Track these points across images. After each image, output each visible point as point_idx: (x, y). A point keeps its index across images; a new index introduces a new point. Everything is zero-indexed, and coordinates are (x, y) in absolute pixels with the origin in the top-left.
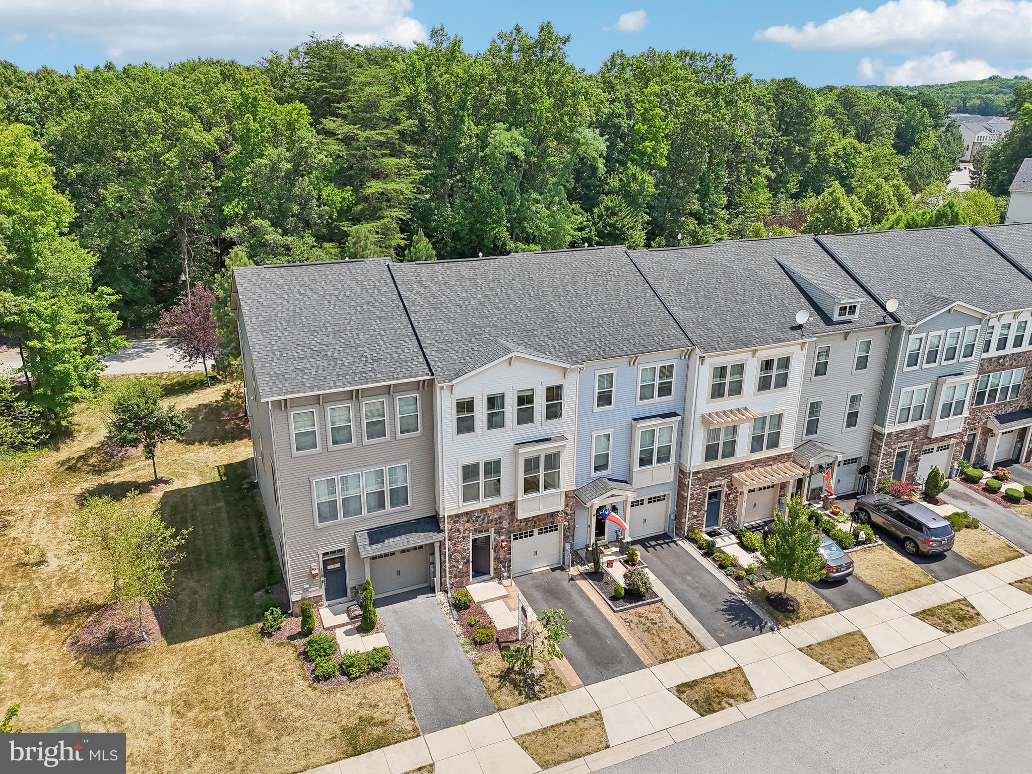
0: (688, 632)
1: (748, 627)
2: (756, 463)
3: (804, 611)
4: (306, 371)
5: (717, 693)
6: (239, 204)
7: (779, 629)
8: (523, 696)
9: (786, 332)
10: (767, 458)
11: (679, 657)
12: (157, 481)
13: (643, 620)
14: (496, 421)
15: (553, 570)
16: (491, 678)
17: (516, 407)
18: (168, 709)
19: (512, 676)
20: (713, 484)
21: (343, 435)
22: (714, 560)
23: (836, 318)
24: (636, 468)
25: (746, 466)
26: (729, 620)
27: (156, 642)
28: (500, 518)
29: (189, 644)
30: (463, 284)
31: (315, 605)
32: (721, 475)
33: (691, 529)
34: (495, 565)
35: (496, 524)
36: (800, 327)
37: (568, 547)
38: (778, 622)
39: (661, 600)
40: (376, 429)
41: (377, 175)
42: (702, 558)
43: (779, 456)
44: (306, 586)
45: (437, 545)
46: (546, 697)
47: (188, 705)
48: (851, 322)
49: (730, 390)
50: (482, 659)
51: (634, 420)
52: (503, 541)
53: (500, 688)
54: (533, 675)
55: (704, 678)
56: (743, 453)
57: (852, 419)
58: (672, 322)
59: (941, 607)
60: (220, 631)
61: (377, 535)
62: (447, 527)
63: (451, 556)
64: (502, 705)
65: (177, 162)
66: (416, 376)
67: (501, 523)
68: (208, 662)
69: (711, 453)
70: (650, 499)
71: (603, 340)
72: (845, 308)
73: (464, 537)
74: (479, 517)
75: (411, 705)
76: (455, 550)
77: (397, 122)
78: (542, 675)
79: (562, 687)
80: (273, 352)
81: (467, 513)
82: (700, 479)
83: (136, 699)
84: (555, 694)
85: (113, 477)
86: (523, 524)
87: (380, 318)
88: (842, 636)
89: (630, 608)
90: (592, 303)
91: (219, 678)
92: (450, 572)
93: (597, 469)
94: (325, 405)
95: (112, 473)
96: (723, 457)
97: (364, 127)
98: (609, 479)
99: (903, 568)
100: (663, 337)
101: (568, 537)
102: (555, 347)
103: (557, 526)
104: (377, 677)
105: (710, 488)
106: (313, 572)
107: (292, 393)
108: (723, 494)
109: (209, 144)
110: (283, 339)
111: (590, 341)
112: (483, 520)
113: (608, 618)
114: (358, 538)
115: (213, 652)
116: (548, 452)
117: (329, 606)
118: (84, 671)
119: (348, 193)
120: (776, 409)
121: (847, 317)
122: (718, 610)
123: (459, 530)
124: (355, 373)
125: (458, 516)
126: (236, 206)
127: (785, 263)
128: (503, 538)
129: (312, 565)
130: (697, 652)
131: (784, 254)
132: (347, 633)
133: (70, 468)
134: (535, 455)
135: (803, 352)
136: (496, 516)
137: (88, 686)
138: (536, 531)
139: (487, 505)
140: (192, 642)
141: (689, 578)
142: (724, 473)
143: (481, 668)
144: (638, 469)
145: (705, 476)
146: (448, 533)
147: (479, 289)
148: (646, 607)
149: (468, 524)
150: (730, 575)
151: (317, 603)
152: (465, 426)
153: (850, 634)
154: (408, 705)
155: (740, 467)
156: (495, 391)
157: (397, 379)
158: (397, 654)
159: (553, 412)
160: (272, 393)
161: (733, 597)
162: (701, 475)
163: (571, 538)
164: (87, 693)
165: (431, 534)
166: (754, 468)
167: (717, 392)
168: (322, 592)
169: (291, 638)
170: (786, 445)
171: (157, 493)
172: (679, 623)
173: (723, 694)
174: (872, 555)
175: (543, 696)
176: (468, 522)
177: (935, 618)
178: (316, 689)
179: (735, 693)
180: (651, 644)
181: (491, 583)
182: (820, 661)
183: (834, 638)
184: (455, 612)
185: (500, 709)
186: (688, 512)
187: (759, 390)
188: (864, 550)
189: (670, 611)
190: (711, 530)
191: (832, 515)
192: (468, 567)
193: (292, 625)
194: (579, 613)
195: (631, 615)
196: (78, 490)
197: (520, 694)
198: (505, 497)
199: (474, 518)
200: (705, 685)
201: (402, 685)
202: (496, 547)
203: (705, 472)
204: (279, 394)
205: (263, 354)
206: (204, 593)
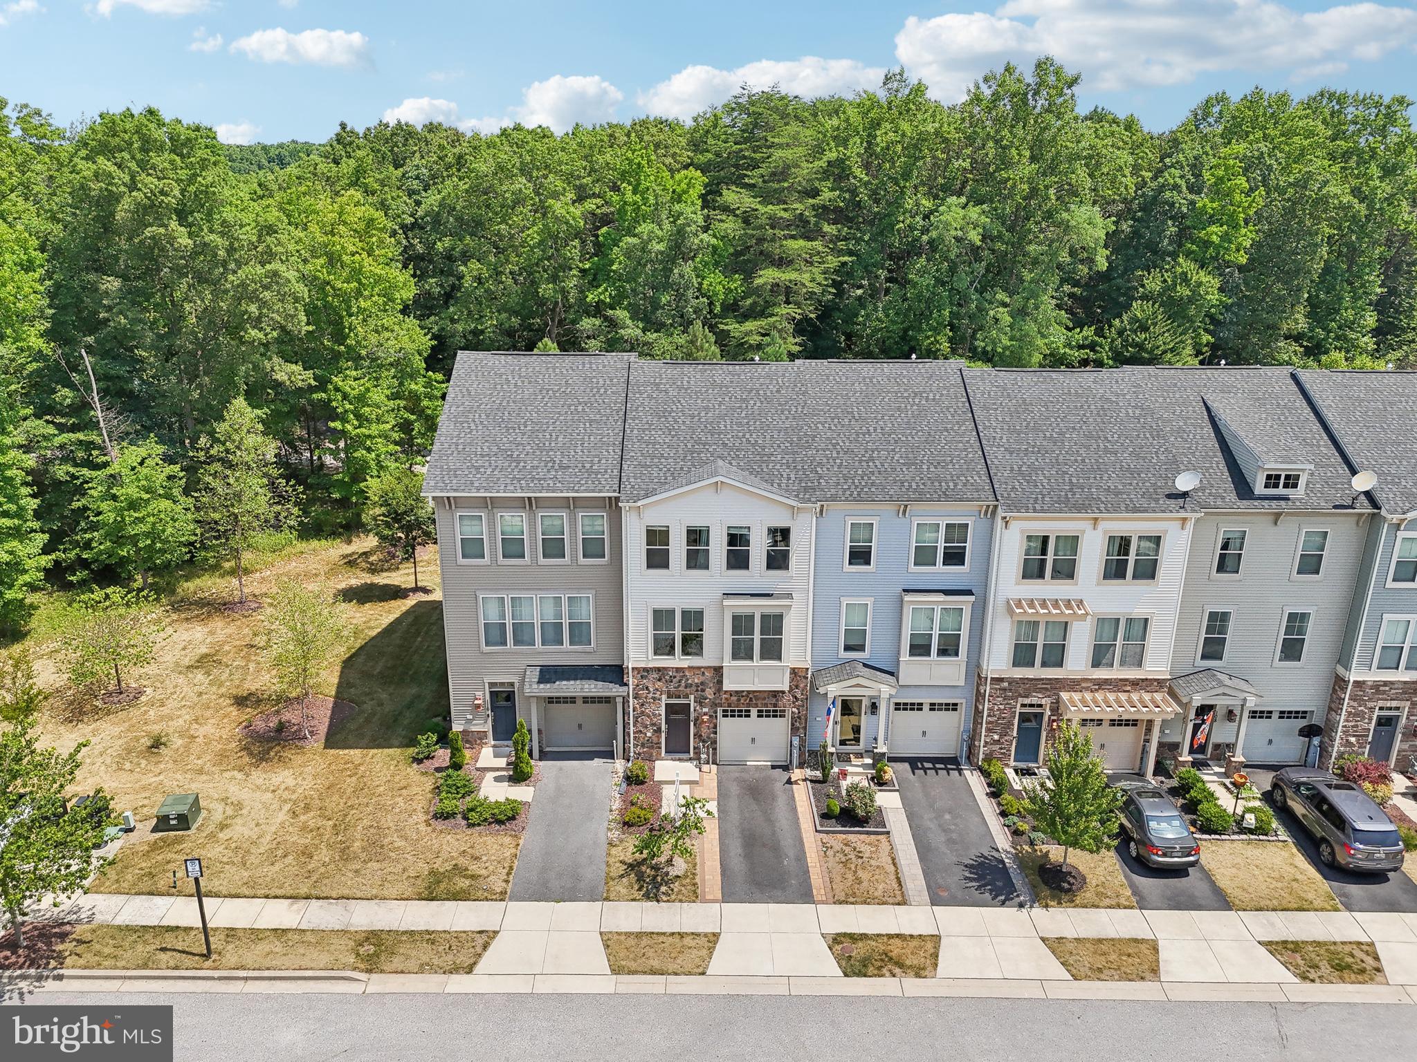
0: (898, 879)
1: (987, 894)
2: (1101, 684)
3: (1088, 895)
4: (482, 470)
5: (884, 957)
6: (606, 290)
7: (1031, 907)
8: (642, 893)
9: (1157, 500)
10: (1121, 680)
11: (865, 903)
12: (417, 589)
13: (847, 849)
14: (696, 560)
15: (773, 767)
16: (618, 864)
17: (725, 548)
18: (287, 807)
19: (644, 868)
20: (1027, 701)
21: (514, 548)
22: (999, 804)
23: (1259, 488)
24: (905, 657)
25: (1083, 685)
26: (966, 878)
27: (316, 744)
28: (702, 683)
29: (341, 752)
30: (710, 391)
31: (478, 742)
32: (1040, 690)
33: (989, 758)
34: (695, 742)
35: (697, 691)
36: (1185, 495)
37: (796, 742)
38: (1036, 899)
39: (888, 833)
40: (553, 548)
41: (782, 262)
42: (985, 797)
43: (1143, 680)
44: (470, 717)
45: (619, 700)
46: (668, 901)
47: (307, 808)
48: (1288, 499)
49: (1054, 570)
50: (621, 841)
51: (904, 591)
52: (705, 714)
53: (622, 876)
54: (667, 874)
55: (878, 935)
56: (1077, 662)
57: (1292, 649)
58: (981, 466)
59: (1318, 944)
60: (378, 747)
61: (549, 674)
62: (631, 681)
63: (637, 718)
64: (612, 896)
65: (537, 238)
66: (600, 491)
67: (703, 691)
68: (349, 773)
69: (1023, 655)
70: (934, 704)
71: (866, 478)
72: (1278, 477)
73: (654, 699)
74: (675, 677)
75: (515, 868)
76: (642, 713)
77: (815, 193)
78: (678, 877)
79: (695, 896)
80: (457, 445)
81: (659, 669)
82: (1004, 689)
83: (267, 790)
84: (681, 901)
85: (382, 579)
86: (734, 698)
87: (591, 421)
88: (1120, 940)
89: (840, 832)
90: (875, 430)
91: (349, 790)
92: (635, 737)
93: (848, 648)
94: (495, 510)
95: (385, 574)
96: (1044, 664)
97: (766, 201)
98: (865, 665)
99: (1296, 880)
100: (956, 485)
101: (798, 729)
102: (789, 479)
103: (784, 711)
104: (498, 830)
105: (1023, 705)
106: (476, 702)
107: (455, 490)
108: (1046, 719)
109: (574, 219)
110: (474, 432)
111: (846, 478)
112: (680, 681)
113: (804, 836)
114: (528, 673)
115: (359, 765)
116: (767, 611)
117: (494, 746)
118: (239, 754)
119: (736, 283)
120: (1136, 610)
121: (1281, 491)
122: (959, 864)
123: (647, 688)
124: (533, 479)
125: (646, 670)
126: (603, 293)
127: (1214, 405)
128: (705, 710)
129: (477, 693)
130: (893, 904)
131: (1223, 391)
132: (497, 779)
133: (350, 562)
134: (748, 611)
135: (1185, 532)
136: (696, 681)
137: (234, 769)
138: (754, 712)
139: (685, 664)
140: (346, 751)
141: (947, 817)
142: (1046, 689)
143: (614, 851)
144: (908, 658)
145: (1010, 688)
146: (634, 689)
147: (727, 399)
148: (863, 837)
149: (659, 683)
150: (1008, 826)
151: (481, 739)
152: (657, 559)
153: (1136, 941)
154: (511, 868)
155: (1074, 685)
156: (698, 523)
157: (577, 491)
158: (534, 812)
159: (777, 561)
160: (435, 488)
161: (995, 854)
162: (1006, 684)
163: (801, 731)
164: (227, 775)
165: (611, 685)
166: (1096, 690)
167: (1033, 570)
168: (488, 727)
169: (438, 770)
170: (1157, 665)
171: (410, 602)
172: (894, 864)
173: (891, 959)
174: (1257, 852)
175: (665, 898)
176: (659, 680)
177: (1297, 955)
178: (430, 825)
179: (908, 963)
180: (838, 879)
181: (688, 764)
182: (1062, 960)
183: (1106, 940)
184: (624, 785)
185: (607, 899)
186: (983, 733)
187: (1105, 578)
188: (1249, 842)
189: (892, 849)
190: (1025, 767)
191: (1230, 786)
192: (659, 737)
193: (443, 756)
194: (770, 821)
195: (836, 841)
196: (342, 586)
197: (640, 889)
198: (708, 659)
199: (667, 677)
200: (874, 943)
201: (518, 845)
202: (696, 720)
203: (1011, 681)
204: (442, 491)
205: (446, 445)
206: (388, 708)
